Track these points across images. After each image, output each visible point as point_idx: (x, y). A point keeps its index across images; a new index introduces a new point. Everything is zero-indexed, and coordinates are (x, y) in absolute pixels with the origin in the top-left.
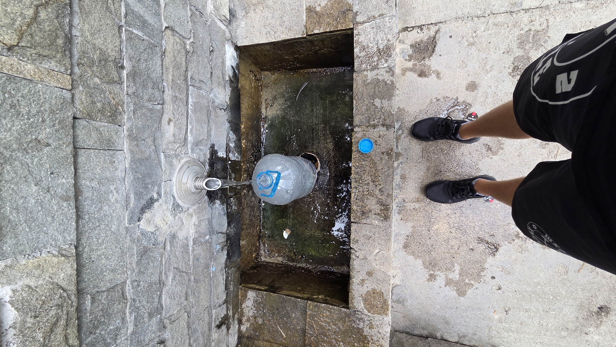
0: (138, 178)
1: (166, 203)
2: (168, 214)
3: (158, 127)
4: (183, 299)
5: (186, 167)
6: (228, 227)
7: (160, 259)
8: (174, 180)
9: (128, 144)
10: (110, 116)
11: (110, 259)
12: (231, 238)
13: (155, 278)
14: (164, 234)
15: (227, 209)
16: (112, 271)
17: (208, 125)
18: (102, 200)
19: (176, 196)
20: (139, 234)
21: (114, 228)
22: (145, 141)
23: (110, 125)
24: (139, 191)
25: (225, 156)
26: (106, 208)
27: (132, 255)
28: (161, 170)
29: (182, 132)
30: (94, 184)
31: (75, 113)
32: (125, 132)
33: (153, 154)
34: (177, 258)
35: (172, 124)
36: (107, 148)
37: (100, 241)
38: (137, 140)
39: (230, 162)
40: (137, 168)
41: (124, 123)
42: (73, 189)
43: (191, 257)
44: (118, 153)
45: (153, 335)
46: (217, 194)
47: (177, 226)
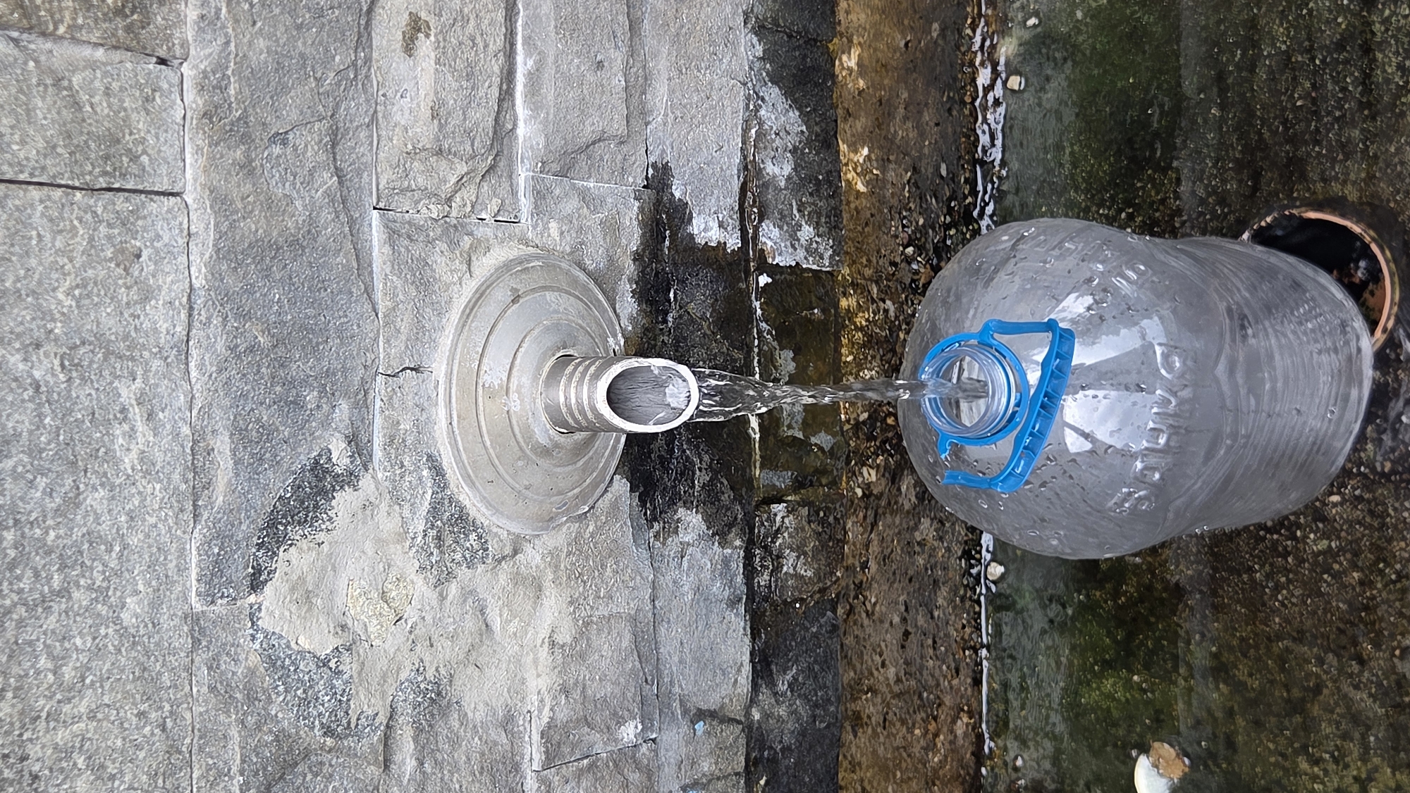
0: (251, 349)
1: (397, 498)
2: (407, 563)
3: (354, 64)
5: (501, 295)
6: (755, 686)
8: (438, 367)
9: (202, 161)
10: (120, 10)
11: (112, 778)
12: (773, 761)
14: (384, 677)
15: (750, 572)
17: (632, 53)
19: (448, 461)
20: (254, 659)
21: (133, 610)
22: (284, 143)
23: (117, 56)
24: (258, 420)
25: (734, 242)
26: (96, 499)
27: (220, 774)
28: (368, 307)
29: (481, 93)
30: (44, 368)
32: (190, 95)
33: (326, 215)
35: (425, 46)
36: (102, 182)
37: (68, 673)
38: (246, 139)
39: (764, 280)
40: (249, 290)
41: (184, 44)
44: (157, 207)
46: (686, 472)
47: (453, 638)
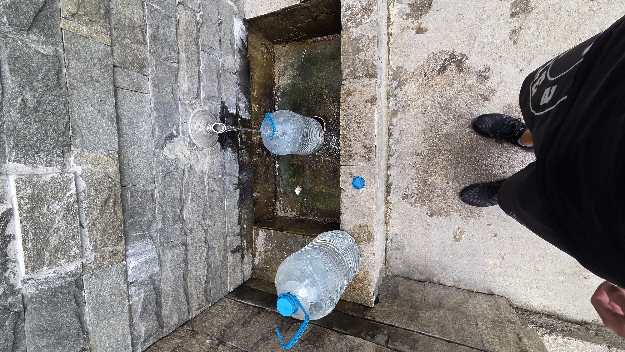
0: (160, 116)
1: (184, 140)
2: (186, 149)
3: (175, 80)
4: (200, 218)
5: (198, 114)
6: (240, 174)
7: (180, 182)
8: (189, 123)
9: (152, 90)
10: (138, 68)
11: (142, 170)
12: (243, 184)
13: (177, 195)
14: (183, 163)
15: (239, 158)
16: (144, 179)
17: (219, 85)
18: (135, 127)
19: (191, 136)
20: (163, 158)
21: (144, 149)
22: (165, 89)
23: (138, 74)
24: (162, 126)
25: (235, 113)
26: (138, 133)
27: (158, 172)
28: (178, 113)
29: (195, 87)
30: (129, 115)
31: (114, 63)
32: (150, 80)
33: (171, 100)
34: (195, 186)
36: (137, 90)
37: (135, 155)
38: (159, 88)
39: (240, 119)
40: (160, 109)
41: (149, 73)
42: (115, 114)
43: (207, 188)
44: (145, 95)
45: (177, 237)
46: (228, 143)
47: (193, 160)
